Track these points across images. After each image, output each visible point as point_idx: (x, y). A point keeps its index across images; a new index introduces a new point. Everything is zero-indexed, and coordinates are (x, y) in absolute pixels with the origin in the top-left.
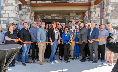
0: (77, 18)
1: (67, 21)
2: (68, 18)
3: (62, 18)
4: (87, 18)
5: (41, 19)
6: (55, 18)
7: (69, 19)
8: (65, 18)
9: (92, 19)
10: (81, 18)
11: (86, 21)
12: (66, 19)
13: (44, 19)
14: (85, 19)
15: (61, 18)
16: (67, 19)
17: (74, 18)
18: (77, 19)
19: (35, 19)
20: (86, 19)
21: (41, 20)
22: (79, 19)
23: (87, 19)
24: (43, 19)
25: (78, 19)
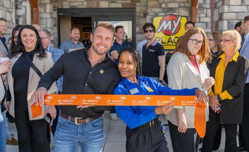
0: (171, 5)
1: (138, 14)
2: (143, 4)
3: (123, 4)
4: (204, 6)
5: (54, 7)
6: (98, 4)
7: (144, 8)
8: (132, 6)
9: (229, 5)
10: (187, 5)
11: (203, 15)
12: (135, 8)
13: (65, 7)
14: (197, 7)
15: (120, 6)
16: (138, 9)
17: (163, 6)
18: (172, 9)
19: (32, 8)
20: (201, 7)
21: (54, 10)
22: (180, 7)
23: (207, 8)
24: (60, 7)
25: (176, 9)
